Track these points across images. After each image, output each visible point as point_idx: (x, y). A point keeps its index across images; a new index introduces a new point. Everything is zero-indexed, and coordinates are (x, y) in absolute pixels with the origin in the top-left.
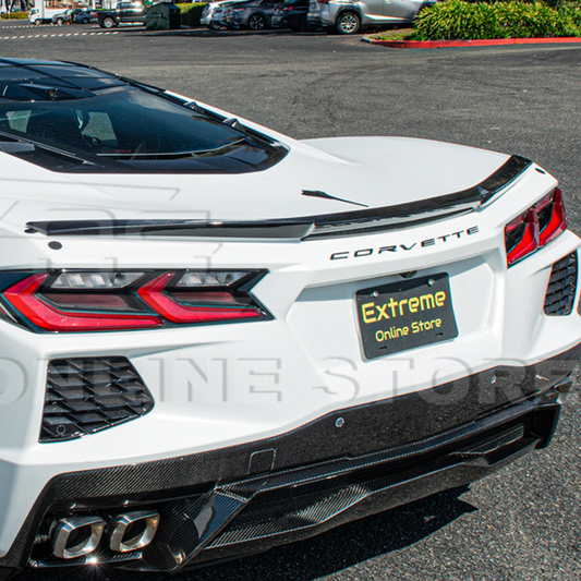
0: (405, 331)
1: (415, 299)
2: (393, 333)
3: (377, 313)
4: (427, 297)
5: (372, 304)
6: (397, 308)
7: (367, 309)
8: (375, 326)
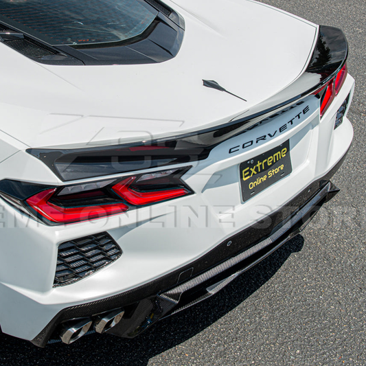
0: (264, 179)
1: (271, 157)
2: (258, 182)
3: (250, 172)
4: (277, 154)
5: (248, 168)
6: (261, 166)
7: (245, 172)
8: (249, 181)
